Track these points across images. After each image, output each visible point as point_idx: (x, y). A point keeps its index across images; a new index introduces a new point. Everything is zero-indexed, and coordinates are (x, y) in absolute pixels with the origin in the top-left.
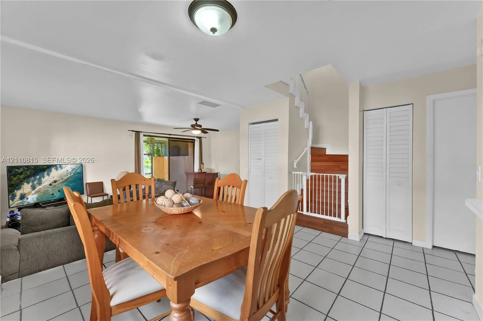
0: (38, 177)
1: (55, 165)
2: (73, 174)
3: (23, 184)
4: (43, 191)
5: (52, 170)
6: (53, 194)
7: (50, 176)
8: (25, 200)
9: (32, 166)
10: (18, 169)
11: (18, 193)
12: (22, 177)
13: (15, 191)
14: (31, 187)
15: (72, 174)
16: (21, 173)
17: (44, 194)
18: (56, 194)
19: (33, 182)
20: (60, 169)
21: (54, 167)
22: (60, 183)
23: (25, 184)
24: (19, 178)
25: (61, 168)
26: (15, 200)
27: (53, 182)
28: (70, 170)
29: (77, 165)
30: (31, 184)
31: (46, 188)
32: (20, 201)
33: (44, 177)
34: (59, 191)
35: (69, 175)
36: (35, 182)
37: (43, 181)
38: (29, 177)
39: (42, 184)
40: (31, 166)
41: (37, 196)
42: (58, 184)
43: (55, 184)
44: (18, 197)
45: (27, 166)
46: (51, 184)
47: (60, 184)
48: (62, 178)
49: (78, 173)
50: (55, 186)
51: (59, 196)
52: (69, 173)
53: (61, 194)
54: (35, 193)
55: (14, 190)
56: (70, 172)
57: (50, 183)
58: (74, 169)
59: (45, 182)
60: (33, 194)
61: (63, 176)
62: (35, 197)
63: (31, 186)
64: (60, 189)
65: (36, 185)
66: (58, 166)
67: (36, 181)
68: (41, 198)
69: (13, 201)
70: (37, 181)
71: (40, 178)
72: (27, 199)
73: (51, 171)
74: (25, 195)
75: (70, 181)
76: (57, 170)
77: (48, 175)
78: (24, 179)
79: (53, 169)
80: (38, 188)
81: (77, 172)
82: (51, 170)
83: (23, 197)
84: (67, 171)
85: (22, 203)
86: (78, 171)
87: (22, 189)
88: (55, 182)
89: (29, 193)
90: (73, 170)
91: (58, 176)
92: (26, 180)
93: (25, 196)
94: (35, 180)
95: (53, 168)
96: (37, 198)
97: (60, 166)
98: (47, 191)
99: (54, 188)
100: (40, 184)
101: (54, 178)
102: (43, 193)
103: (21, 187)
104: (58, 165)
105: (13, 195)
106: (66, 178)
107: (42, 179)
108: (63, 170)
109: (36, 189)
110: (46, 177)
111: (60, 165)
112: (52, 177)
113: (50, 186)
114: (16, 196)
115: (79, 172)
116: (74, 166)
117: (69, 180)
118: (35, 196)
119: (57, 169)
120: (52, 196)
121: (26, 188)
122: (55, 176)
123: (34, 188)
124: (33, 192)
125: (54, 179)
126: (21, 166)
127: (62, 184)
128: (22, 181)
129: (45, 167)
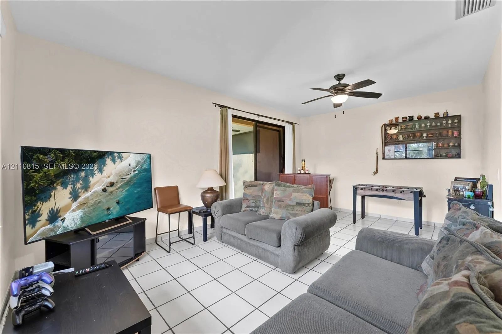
0: (83, 174)
1: (112, 153)
2: (138, 171)
3: (55, 189)
4: (92, 202)
5: (107, 162)
6: (108, 209)
7: (104, 173)
8: (59, 223)
9: (73, 150)
10: (45, 154)
11: (45, 208)
12: (52, 174)
13: (39, 204)
14: (70, 196)
15: (137, 172)
17: (94, 209)
18: (114, 208)
19: (73, 184)
20: (118, 161)
21: (110, 157)
22: (120, 187)
23: (59, 188)
24: (46, 176)
25: (120, 158)
26: (38, 224)
27: (109, 185)
28: (133, 164)
29: (143, 155)
30: (69, 188)
31: (97, 196)
32: (48, 226)
33: (93, 175)
34: (118, 203)
35: (133, 174)
36: (78, 185)
37: (92, 183)
38: (65, 173)
39: (89, 190)
40: (69, 150)
41: (82, 214)
42: (117, 189)
43: (110, 189)
44: (44, 217)
45: (63, 151)
46: (105, 189)
47: (119, 190)
48: (122, 179)
49: (145, 170)
50: (112, 192)
51: (119, 212)
52: (133, 170)
53: (121, 209)
54: (78, 208)
55: (37, 201)
56: (134, 168)
57: (104, 187)
58: (139, 162)
59: (95, 184)
60: (74, 211)
61: (124, 175)
62: (79, 217)
63: (71, 193)
64: (119, 198)
65: (80, 190)
66: (116, 154)
67: (78, 182)
68: (88, 217)
69: (33, 226)
70: (81, 182)
71: (86, 176)
72: (63, 220)
73: (105, 164)
74: (58, 211)
75: (134, 184)
76: (114, 163)
77: (101, 171)
79: (108, 161)
80: (83, 197)
81: (143, 168)
82: (105, 161)
83: (54, 216)
84: (130, 165)
85: (52, 230)
86: (145, 166)
87: (52, 199)
88: (112, 184)
89: (67, 208)
90: (138, 163)
91: (116, 174)
92: (61, 179)
93: (59, 215)
94: (77, 180)
95: (107, 159)
96: (82, 218)
97: (119, 155)
98: (99, 202)
99: (110, 197)
100: (86, 188)
101: (109, 177)
102: (92, 208)
103: (51, 196)
104: (116, 152)
105: (34, 212)
106: (128, 177)
107: (91, 179)
108: (123, 162)
109: (80, 200)
110: (98, 176)
111: (119, 153)
112: (107, 176)
113: (104, 193)
114: (39, 215)
115: (147, 168)
116: (139, 158)
118: (78, 214)
119: (114, 161)
120: (106, 213)
122: (112, 175)
123: (75, 196)
124: (75, 205)
125: (109, 180)
127: (122, 189)
128: (53, 183)
129: (95, 154)
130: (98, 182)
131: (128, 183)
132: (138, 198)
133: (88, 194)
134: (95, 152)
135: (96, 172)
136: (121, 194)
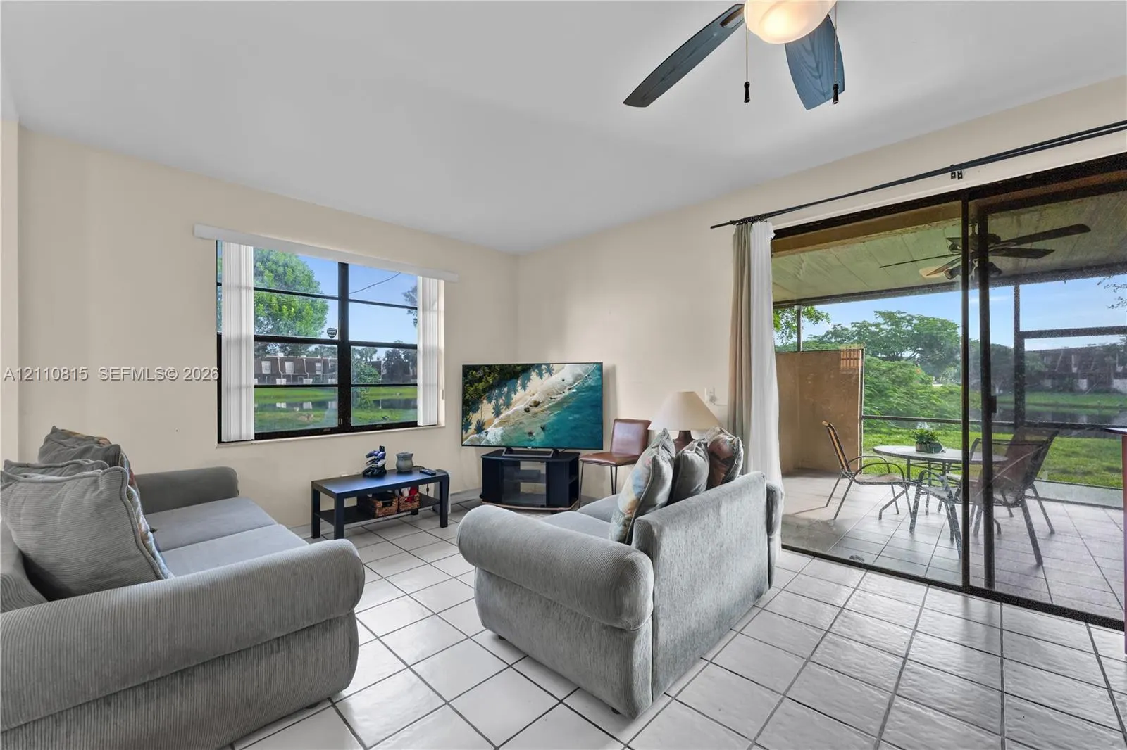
0: (506, 389)
1: (538, 366)
2: (577, 389)
3: (482, 402)
5: (531, 377)
6: (530, 434)
7: (528, 389)
8: (483, 435)
9: (497, 365)
10: (477, 371)
11: (475, 418)
12: (481, 388)
13: (471, 414)
14: (493, 411)
15: (575, 391)
16: (480, 380)
17: (515, 429)
18: (538, 434)
19: (497, 400)
20: (547, 375)
21: (536, 371)
22: (547, 409)
23: (485, 401)
24: (477, 390)
25: (550, 371)
26: (470, 431)
27: (532, 404)
28: (569, 379)
29: (588, 366)
30: (493, 403)
31: (518, 416)
32: (476, 436)
33: (515, 391)
34: (543, 429)
35: (567, 393)
36: (501, 401)
37: (514, 400)
38: (490, 388)
39: (511, 407)
40: (495, 365)
41: (502, 431)
42: (543, 411)
43: (533, 410)
44: (473, 427)
45: (490, 367)
46: (528, 409)
47: (546, 412)
48: (551, 398)
49: (590, 388)
50: (535, 414)
52: (568, 387)
53: (546, 436)
54: (500, 424)
55: (469, 411)
56: (571, 385)
57: (526, 406)
58: (580, 375)
59: (516, 402)
60: (495, 426)
61: (554, 393)
62: (499, 434)
63: (494, 409)
64: (544, 423)
65: (502, 407)
66: (544, 367)
67: (501, 397)
69: (466, 432)
70: (503, 398)
71: (509, 392)
72: (487, 433)
73: (529, 379)
74: (483, 424)
76: (541, 378)
77: (524, 387)
78: (484, 391)
79: (534, 375)
80: (505, 414)
81: (586, 384)
82: (530, 375)
83: (480, 428)
84: (563, 380)
85: (478, 440)
86: (590, 382)
87: (479, 411)
88: (537, 404)
89: (491, 422)
90: (577, 378)
91: (543, 392)
92: (487, 394)
93: (484, 427)
94: (500, 395)
95: (532, 373)
96: (502, 436)
97: (549, 367)
98: (521, 423)
100: (508, 405)
101: (533, 395)
102: (512, 428)
103: (478, 408)
104: (544, 364)
105: (467, 420)
106: (559, 397)
107: (513, 395)
108: (554, 377)
109: (501, 416)
110: (520, 392)
111: (548, 365)
112: (531, 393)
113: (527, 414)
114: (471, 424)
115: (593, 384)
116: (579, 370)
117: (566, 405)
118: (499, 431)
119: (540, 375)
121: (486, 411)
122: (536, 392)
123: (497, 413)
124: (496, 421)
125: (534, 398)
126: (480, 366)
127: (549, 412)
128: (481, 397)
129: (519, 368)
130: (520, 399)
131: (559, 404)
132: (574, 428)
133: (509, 412)
134: (518, 365)
135: (519, 388)
136: (550, 418)
